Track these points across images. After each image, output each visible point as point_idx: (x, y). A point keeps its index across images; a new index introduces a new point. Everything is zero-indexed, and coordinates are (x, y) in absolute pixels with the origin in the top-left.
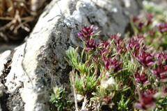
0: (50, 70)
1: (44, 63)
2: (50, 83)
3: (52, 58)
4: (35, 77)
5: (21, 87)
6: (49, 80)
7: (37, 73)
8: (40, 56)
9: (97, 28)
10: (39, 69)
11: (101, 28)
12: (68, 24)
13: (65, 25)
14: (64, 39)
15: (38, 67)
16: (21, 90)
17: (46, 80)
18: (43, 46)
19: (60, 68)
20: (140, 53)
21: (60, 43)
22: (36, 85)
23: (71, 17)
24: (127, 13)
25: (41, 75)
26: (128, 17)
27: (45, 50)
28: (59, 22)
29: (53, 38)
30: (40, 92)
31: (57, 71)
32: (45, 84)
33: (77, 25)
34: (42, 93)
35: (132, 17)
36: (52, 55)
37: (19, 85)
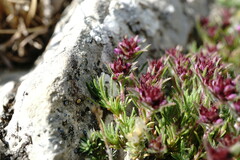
0: (71, 115)
1: (62, 104)
2: (72, 135)
3: (73, 95)
4: (48, 129)
5: (28, 144)
6: (71, 130)
7: (50, 122)
8: (54, 94)
9: (144, 40)
10: (54, 115)
11: (150, 39)
12: (97, 38)
13: (93, 39)
14: (92, 62)
15: (51, 112)
16: (29, 148)
17: (66, 131)
18: (58, 79)
19: (88, 109)
20: (215, 80)
21: (86, 70)
22: (51, 140)
23: (102, 26)
24: (190, 11)
25: (58, 124)
26: (191, 18)
27: (62, 84)
28: (84, 35)
29: (73, 63)
30: (57, 151)
31: (83, 114)
32: (64, 137)
33: (111, 38)
34: (61, 152)
35: (198, 18)
36: (74, 91)
37: (25, 140)
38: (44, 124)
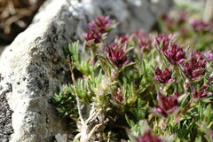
0: (48, 70)
1: (41, 59)
2: (47, 86)
3: (51, 54)
4: (27, 77)
6: (47, 82)
7: (29, 72)
8: (34, 49)
10: (33, 67)
12: (75, 14)
13: (71, 15)
14: (69, 32)
15: (31, 64)
16: (8, 95)
17: (43, 82)
18: (40, 38)
19: (62, 69)
21: (63, 37)
22: (28, 87)
23: (79, 5)
25: (35, 74)
27: (42, 43)
28: (64, 9)
29: (53, 28)
30: (33, 96)
31: (58, 72)
32: (40, 87)
33: (87, 17)
34: (37, 98)
36: (52, 51)
38: (24, 72)
